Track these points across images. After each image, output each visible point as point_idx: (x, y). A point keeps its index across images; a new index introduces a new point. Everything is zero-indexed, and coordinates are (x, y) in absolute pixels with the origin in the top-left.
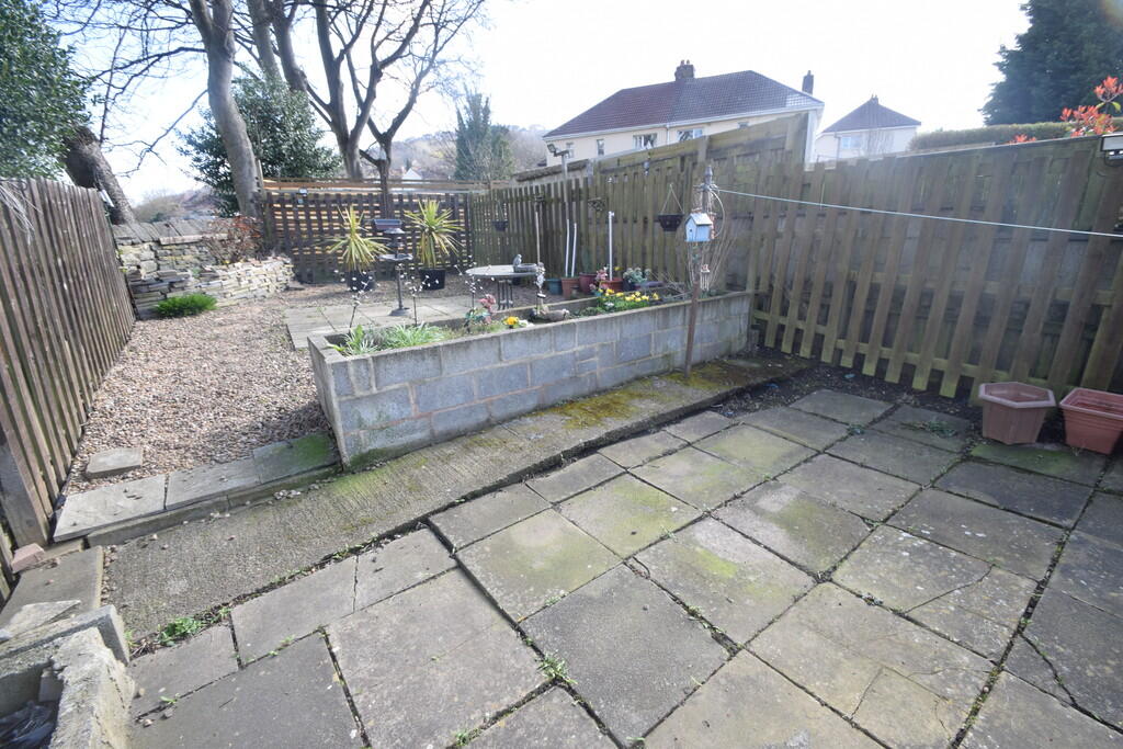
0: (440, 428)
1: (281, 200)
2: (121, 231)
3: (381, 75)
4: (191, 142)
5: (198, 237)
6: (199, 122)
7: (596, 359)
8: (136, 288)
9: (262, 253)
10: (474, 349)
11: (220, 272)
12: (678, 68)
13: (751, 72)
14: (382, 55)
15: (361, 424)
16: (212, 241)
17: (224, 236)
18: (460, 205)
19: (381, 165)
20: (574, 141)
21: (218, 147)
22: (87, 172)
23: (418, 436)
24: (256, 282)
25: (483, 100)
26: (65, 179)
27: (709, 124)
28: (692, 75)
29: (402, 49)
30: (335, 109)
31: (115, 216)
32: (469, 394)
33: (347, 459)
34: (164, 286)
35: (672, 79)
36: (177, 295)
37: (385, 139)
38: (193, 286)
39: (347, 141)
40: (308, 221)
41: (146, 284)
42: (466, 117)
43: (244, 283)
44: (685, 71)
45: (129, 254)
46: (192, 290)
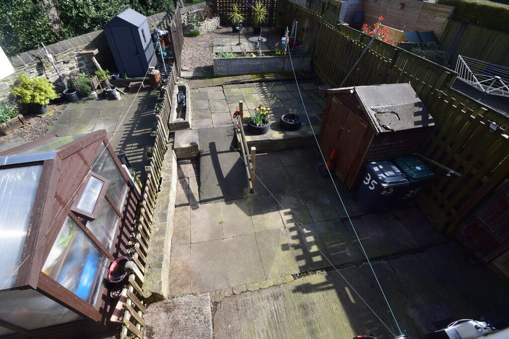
0: (230, 73)
5: (196, 11)
7: (263, 66)
8: (184, 28)
9: (212, 16)
10: (237, 61)
15: (217, 70)
16: (200, 11)
23: (226, 74)
32: (235, 68)
33: (215, 75)
36: (192, 31)
41: (186, 27)
43: (207, 27)
46: (195, 29)
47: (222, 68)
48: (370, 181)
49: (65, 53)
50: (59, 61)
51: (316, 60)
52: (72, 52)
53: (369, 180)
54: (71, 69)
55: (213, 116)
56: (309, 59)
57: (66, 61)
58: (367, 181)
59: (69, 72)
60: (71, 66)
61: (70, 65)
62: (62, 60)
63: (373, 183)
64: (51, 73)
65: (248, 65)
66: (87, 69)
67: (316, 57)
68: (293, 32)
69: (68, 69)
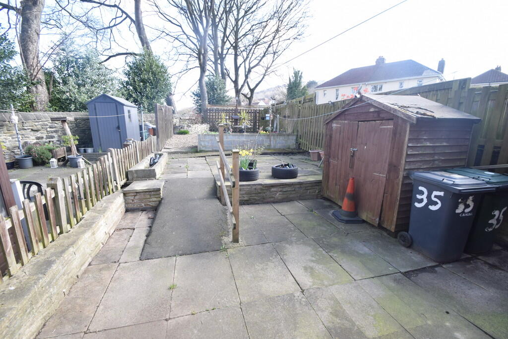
1: (210, 110)
2: (174, 115)
3: (251, 71)
4: (193, 94)
5: (188, 118)
6: (196, 88)
8: (175, 127)
9: (202, 123)
11: (191, 126)
12: (377, 60)
13: (411, 60)
14: (252, 65)
15: (201, 145)
16: (192, 119)
17: (194, 118)
18: (258, 113)
19: (250, 99)
20: (327, 90)
21: (199, 96)
22: (169, 102)
23: (210, 149)
24: (199, 129)
25: (300, 73)
26: (165, 104)
27: (386, 82)
28: (383, 62)
29: (259, 63)
30: (236, 82)
31: (174, 112)
33: (198, 150)
34: (180, 128)
35: (374, 64)
36: (182, 130)
37: (252, 91)
38: (186, 128)
39: (238, 92)
40: (216, 116)
41: (177, 127)
42: (292, 80)
43: (196, 129)
44: (381, 60)
45: (175, 120)
46: (185, 129)
47: (206, 144)
48: (429, 197)
49: (36, 122)
50: (26, 128)
51: (301, 138)
52: (46, 123)
53: (424, 197)
54: (38, 138)
55: (189, 172)
56: (295, 138)
57: (35, 128)
58: (421, 201)
59: (35, 141)
60: (39, 136)
61: (39, 134)
62: (30, 127)
63: (436, 197)
64: (10, 138)
65: (234, 141)
66: (59, 143)
67: (300, 136)
68: (275, 125)
69: (34, 138)
